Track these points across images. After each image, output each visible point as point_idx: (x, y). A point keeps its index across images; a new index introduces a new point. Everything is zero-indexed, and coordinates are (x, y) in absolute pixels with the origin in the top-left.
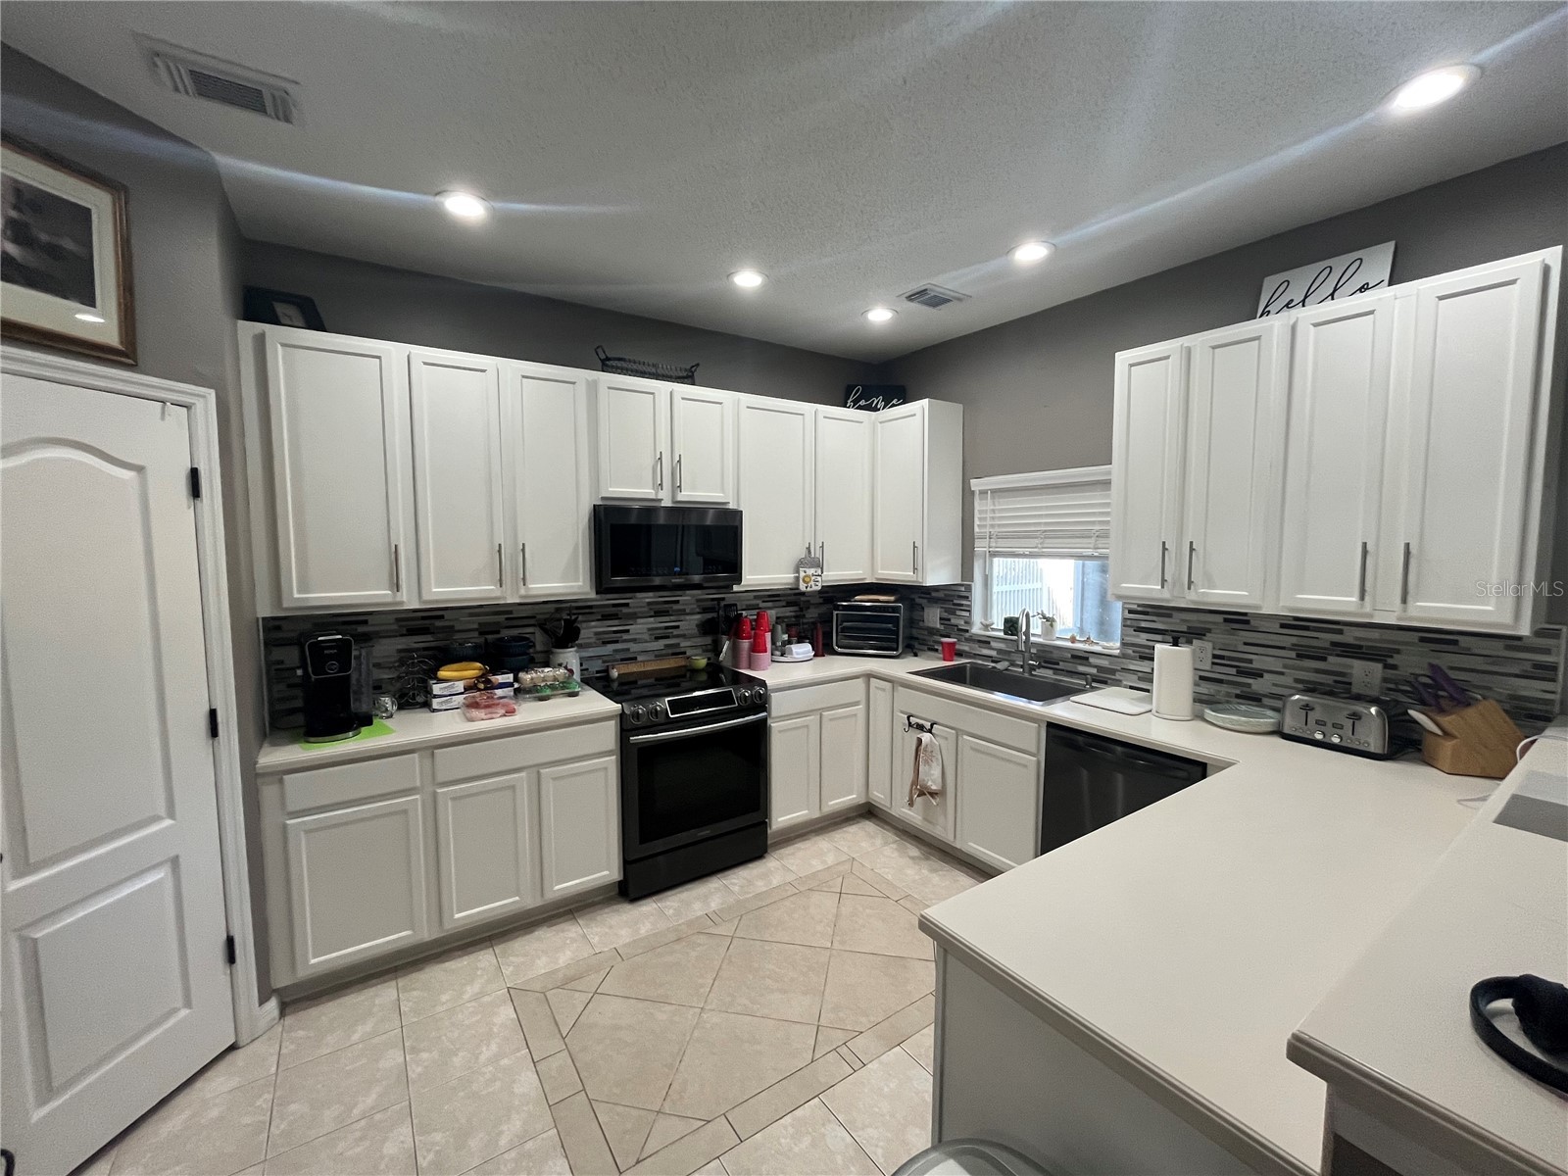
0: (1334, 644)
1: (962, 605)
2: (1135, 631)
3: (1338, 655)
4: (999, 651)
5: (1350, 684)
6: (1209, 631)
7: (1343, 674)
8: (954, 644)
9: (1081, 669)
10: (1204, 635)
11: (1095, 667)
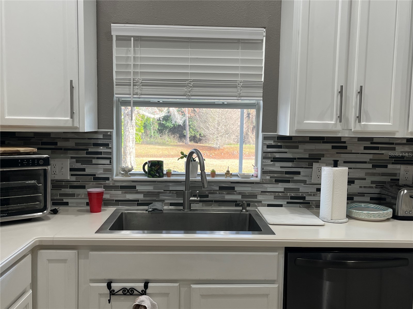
0: (391, 157)
1: (100, 153)
2: (272, 161)
3: (393, 163)
4: (146, 194)
5: (398, 180)
6: (323, 155)
7: (395, 175)
8: (101, 194)
9: (228, 197)
10: (320, 159)
11: (239, 194)
